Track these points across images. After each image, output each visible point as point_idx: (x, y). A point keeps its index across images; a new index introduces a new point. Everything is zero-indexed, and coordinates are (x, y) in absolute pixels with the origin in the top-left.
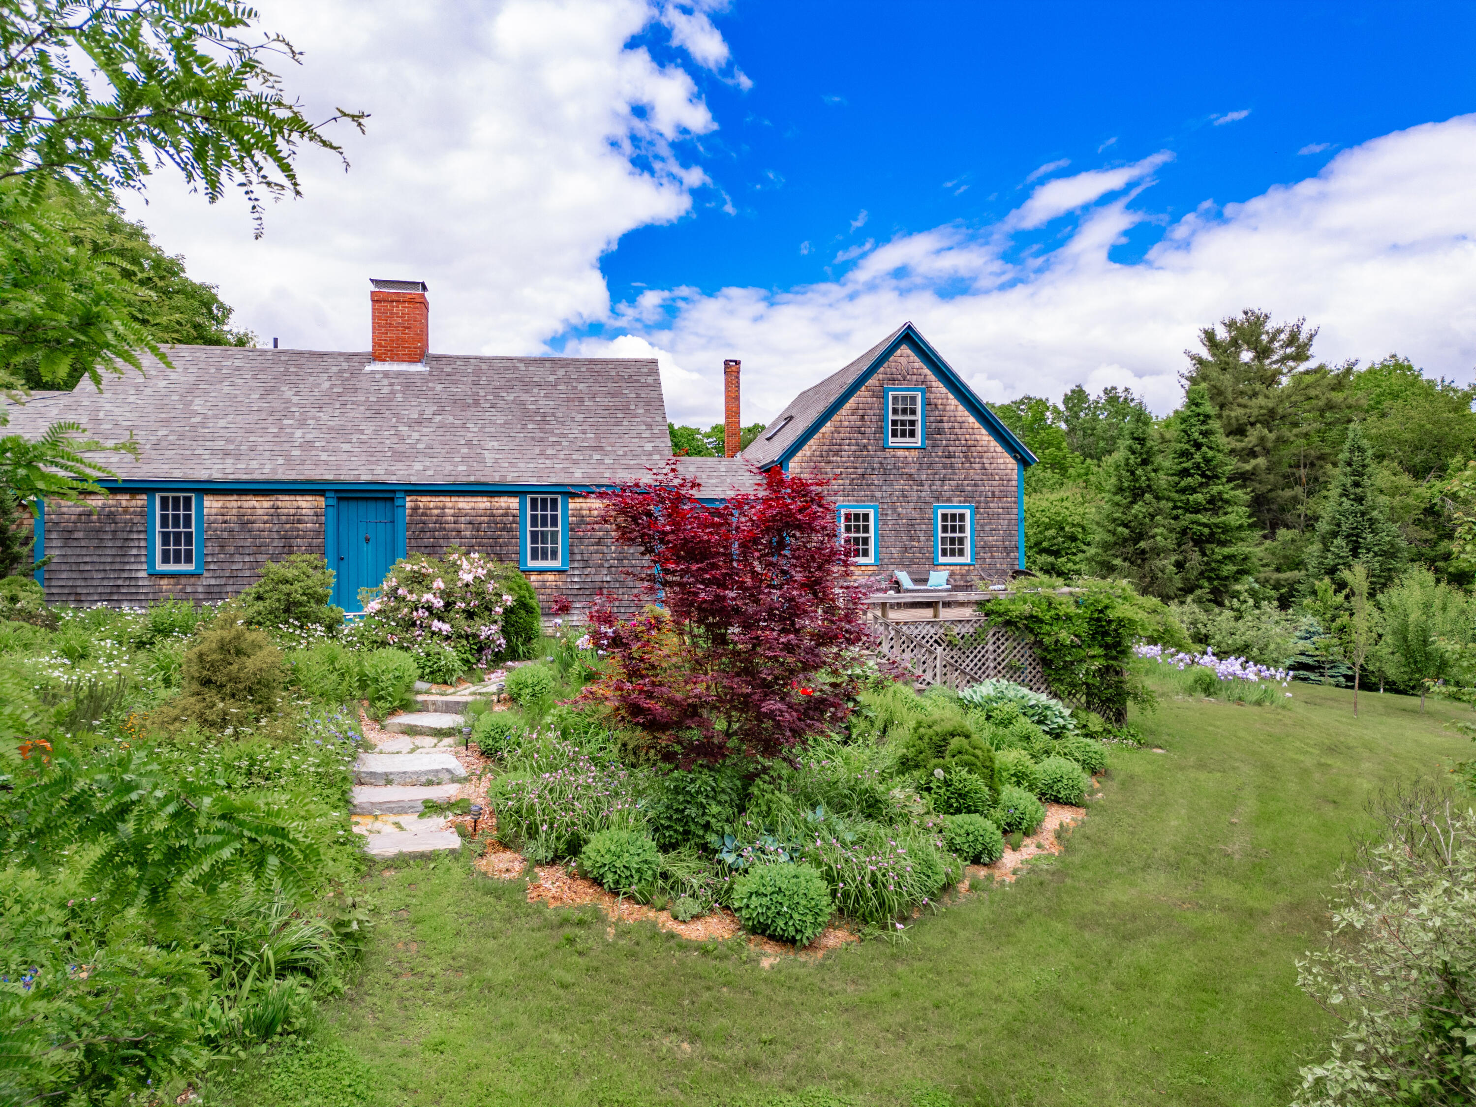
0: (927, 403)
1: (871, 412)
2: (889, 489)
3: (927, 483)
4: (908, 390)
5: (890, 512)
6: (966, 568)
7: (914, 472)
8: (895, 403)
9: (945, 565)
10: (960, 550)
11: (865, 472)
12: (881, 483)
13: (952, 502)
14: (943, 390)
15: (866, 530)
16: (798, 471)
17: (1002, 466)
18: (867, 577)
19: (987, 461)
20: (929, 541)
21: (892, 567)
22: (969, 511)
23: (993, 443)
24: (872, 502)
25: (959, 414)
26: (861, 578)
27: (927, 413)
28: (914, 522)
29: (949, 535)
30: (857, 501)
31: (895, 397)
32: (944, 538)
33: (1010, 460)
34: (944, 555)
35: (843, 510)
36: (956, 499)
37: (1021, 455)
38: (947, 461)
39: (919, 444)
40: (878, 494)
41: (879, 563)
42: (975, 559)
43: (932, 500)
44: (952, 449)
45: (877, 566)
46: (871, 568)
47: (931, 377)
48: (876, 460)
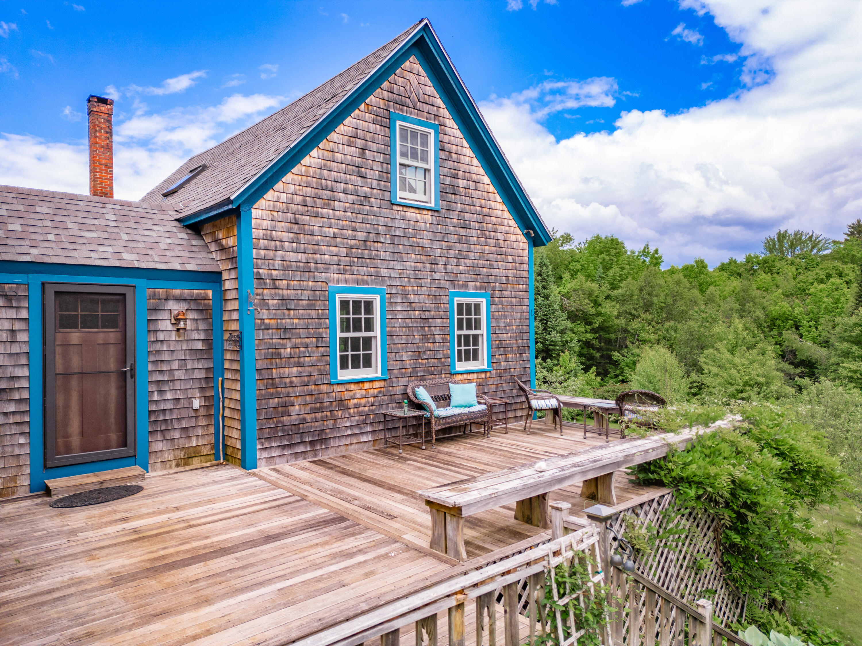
0: (441, 148)
1: (373, 146)
2: (398, 266)
3: (442, 261)
4: (419, 123)
5: (399, 300)
6: (483, 376)
7: (426, 243)
8: (404, 138)
9: (462, 373)
10: (476, 352)
11: (368, 237)
12: (388, 256)
13: (467, 287)
14: (458, 133)
15: (369, 327)
16: (265, 224)
17: (515, 245)
18: (372, 400)
19: (500, 236)
20: (445, 340)
21: (403, 381)
22: (484, 300)
23: (507, 215)
24: (376, 284)
25: (474, 169)
26: (363, 401)
27: (440, 162)
28: (427, 315)
29: (465, 332)
30: (357, 282)
31: (404, 130)
32: (459, 336)
33: (522, 238)
34: (460, 360)
35: (338, 296)
36: (471, 284)
37: (535, 231)
38: (462, 231)
39: (432, 205)
40: (384, 272)
41: (386, 376)
42: (491, 363)
43: (447, 284)
44: (467, 216)
45: (385, 380)
46: (377, 385)
47: (445, 112)
48: (382, 221)
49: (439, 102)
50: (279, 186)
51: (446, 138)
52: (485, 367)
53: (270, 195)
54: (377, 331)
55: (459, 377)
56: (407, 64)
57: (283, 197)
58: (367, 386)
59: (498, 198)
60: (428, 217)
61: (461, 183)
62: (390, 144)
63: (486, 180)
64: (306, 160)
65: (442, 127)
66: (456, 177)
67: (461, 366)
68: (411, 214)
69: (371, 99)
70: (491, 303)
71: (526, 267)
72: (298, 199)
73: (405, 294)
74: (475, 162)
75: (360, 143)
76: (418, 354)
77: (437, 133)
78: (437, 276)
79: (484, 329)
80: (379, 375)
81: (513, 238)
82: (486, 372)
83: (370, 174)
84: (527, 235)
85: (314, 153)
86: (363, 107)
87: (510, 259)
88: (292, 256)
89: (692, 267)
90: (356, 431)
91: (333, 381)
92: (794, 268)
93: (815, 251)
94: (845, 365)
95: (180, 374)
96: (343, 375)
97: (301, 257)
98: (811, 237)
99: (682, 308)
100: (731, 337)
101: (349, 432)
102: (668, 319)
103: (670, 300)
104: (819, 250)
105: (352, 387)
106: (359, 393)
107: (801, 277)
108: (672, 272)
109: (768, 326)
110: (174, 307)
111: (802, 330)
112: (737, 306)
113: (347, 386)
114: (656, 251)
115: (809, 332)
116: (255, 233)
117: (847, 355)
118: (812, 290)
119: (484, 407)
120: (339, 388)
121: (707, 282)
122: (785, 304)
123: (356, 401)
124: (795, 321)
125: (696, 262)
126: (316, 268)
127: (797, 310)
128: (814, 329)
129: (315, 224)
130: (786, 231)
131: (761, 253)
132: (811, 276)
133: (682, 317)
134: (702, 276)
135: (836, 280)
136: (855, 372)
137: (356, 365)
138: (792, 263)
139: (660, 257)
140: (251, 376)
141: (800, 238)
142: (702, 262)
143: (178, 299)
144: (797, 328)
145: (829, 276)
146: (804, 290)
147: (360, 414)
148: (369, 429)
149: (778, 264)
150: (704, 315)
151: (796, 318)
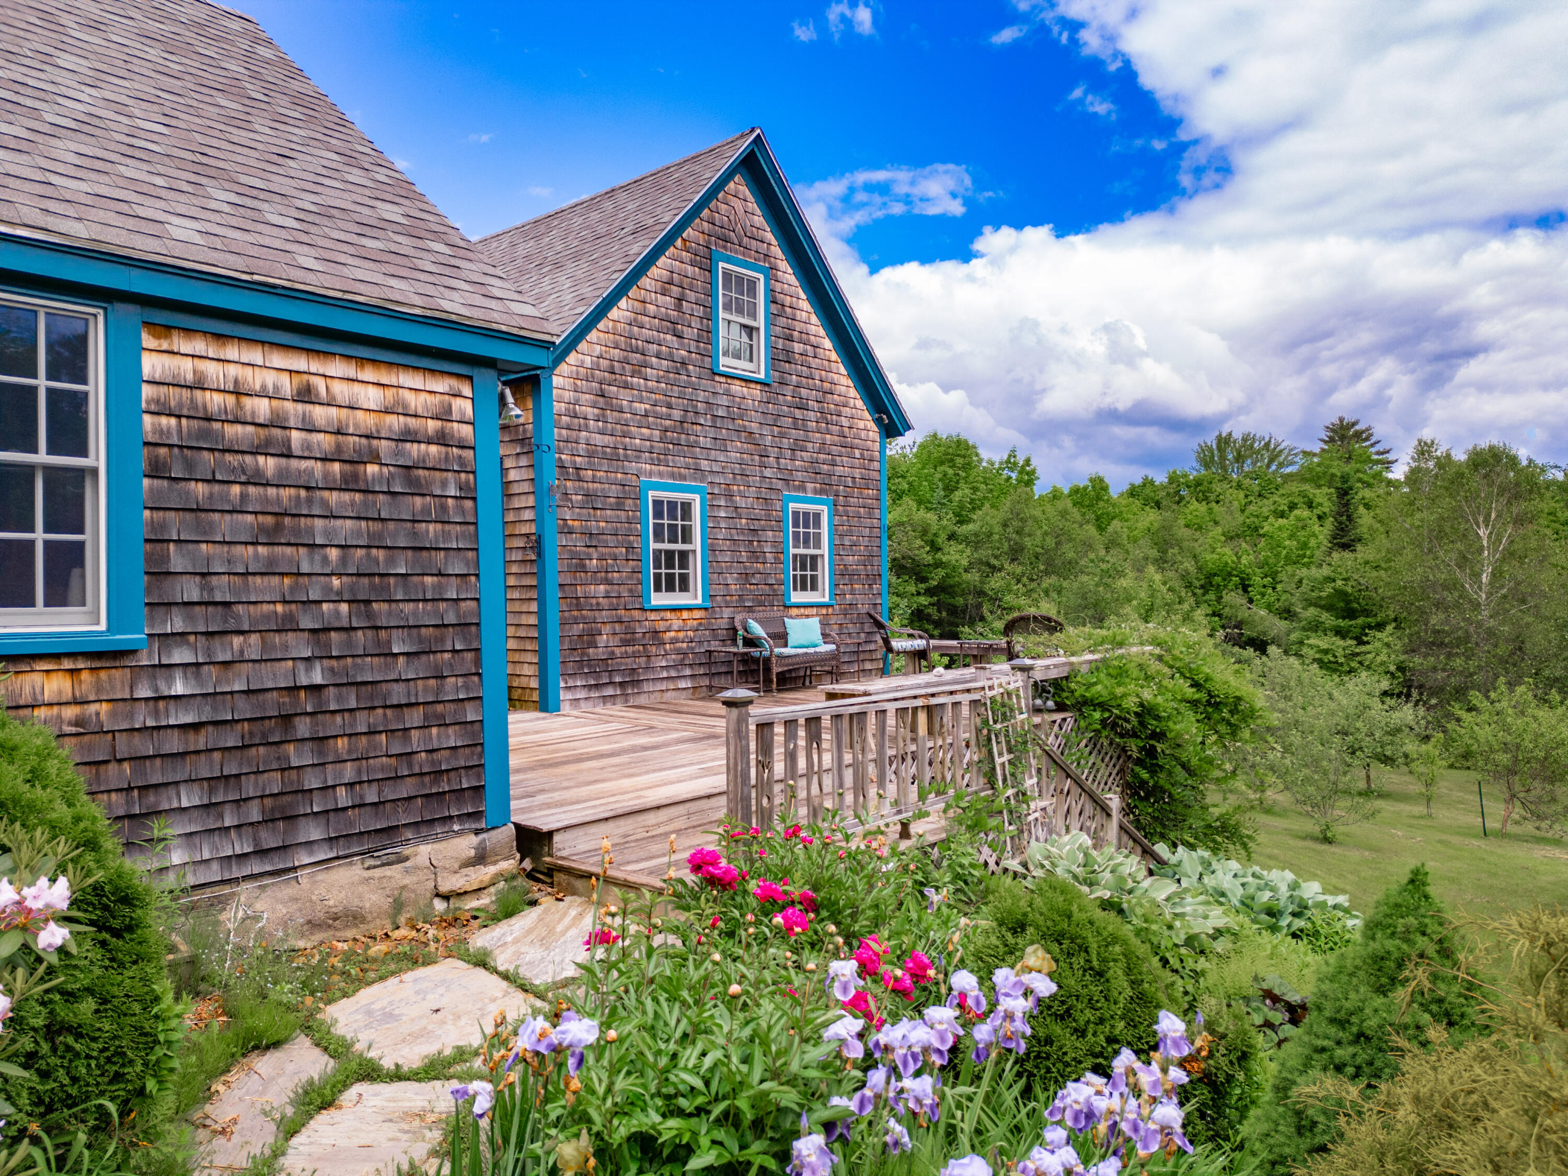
0: (771, 298)
1: (691, 296)
2: (721, 457)
3: (773, 452)
4: (746, 265)
5: (723, 503)
6: (824, 611)
7: (754, 427)
8: (727, 286)
9: (798, 606)
10: (814, 579)
11: (685, 416)
12: (708, 443)
13: (804, 490)
14: (792, 280)
15: (687, 537)
16: (569, 395)
17: (863, 434)
18: (690, 634)
19: (845, 422)
20: (778, 561)
21: (727, 613)
22: (825, 508)
23: (853, 392)
24: (695, 480)
25: (813, 329)
26: (681, 635)
27: (771, 319)
28: (756, 525)
29: (801, 551)
30: (672, 476)
31: (727, 275)
32: (795, 556)
33: (872, 425)
34: (795, 589)
35: (651, 493)
36: (810, 486)
37: (890, 417)
38: (798, 413)
39: (762, 376)
40: (705, 465)
41: (708, 604)
42: (834, 595)
43: (780, 485)
44: (804, 392)
45: (706, 609)
46: (697, 614)
47: (777, 251)
48: (701, 396)
49: (769, 236)
50: (583, 346)
51: (778, 287)
52: (826, 599)
53: (572, 358)
54: (697, 543)
55: (794, 612)
56: (731, 186)
57: (588, 361)
58: (685, 615)
59: (843, 370)
60: (756, 392)
61: (798, 347)
62: (711, 293)
63: (827, 344)
64: (614, 314)
65: (771, 272)
66: (790, 339)
67: (797, 597)
68: (737, 388)
69: (689, 233)
70: (835, 513)
71: (876, 465)
72: (604, 363)
73: (730, 496)
74: (814, 319)
75: (676, 291)
76: (745, 577)
77: (767, 278)
78: (768, 473)
79: (825, 550)
80: (699, 601)
81: (861, 424)
82: (827, 606)
83: (687, 332)
84: (878, 422)
85: (623, 303)
86: (679, 243)
87: (857, 453)
88: (598, 439)
89: (1085, 488)
90: (673, 674)
91: (646, 606)
92: (1241, 495)
93: (1274, 467)
94: (1311, 641)
96: (659, 599)
97: (607, 440)
98: (1267, 445)
99: (1071, 555)
100: (1143, 595)
101: (665, 675)
102: (1047, 573)
103: (1050, 542)
104: (1281, 465)
105: (668, 615)
106: (677, 624)
107: (1252, 508)
108: (1056, 495)
109: (1202, 587)
111: (1253, 592)
112: (1154, 553)
113: (662, 614)
114: (1028, 462)
115: (1263, 595)
116: (559, 407)
117: (1315, 627)
118: (1267, 528)
119: (833, 647)
120: (653, 616)
121: (1108, 514)
122: (1227, 550)
123: (672, 634)
124: (1242, 579)
125: (1091, 480)
126: (626, 456)
127: (1244, 561)
128: (1270, 591)
129: (624, 396)
130: (1230, 434)
131: (1192, 469)
132: (1266, 507)
133: (1069, 569)
134: (1101, 504)
135: (1302, 512)
136: (1326, 652)
137: (670, 588)
138: (1239, 486)
139: (1033, 472)
140: (553, 593)
141: (1252, 446)
142: (1101, 480)
144: (1245, 588)
145: (1292, 507)
146: (1256, 529)
147: (679, 652)
148: (688, 672)
149: (1218, 488)
150: (1104, 566)
151: (1242, 572)
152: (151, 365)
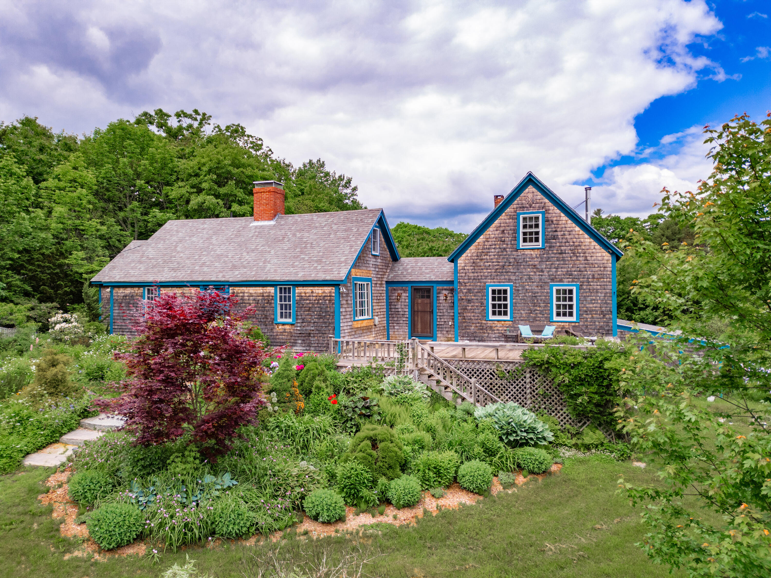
0: (547, 221)
1: (508, 228)
2: (520, 274)
3: (546, 270)
4: (533, 213)
5: (520, 289)
7: (537, 263)
9: (555, 322)
10: (571, 312)
11: (505, 264)
12: (515, 271)
13: (563, 282)
14: (557, 211)
15: (505, 299)
16: (462, 265)
17: (600, 258)
18: (506, 328)
19: (588, 255)
20: (546, 306)
21: (521, 323)
22: (576, 287)
23: (593, 243)
24: (509, 282)
26: (501, 328)
27: (546, 227)
28: (536, 295)
29: (562, 303)
30: (500, 282)
31: (524, 218)
32: (557, 304)
33: (606, 254)
34: (558, 316)
35: (491, 288)
36: (566, 280)
37: (612, 250)
38: (560, 256)
39: (540, 247)
40: (513, 278)
41: (511, 320)
42: (579, 318)
43: (549, 281)
44: (563, 248)
46: (508, 322)
48: (512, 257)
49: (546, 201)
50: (468, 251)
51: (549, 216)
52: (576, 320)
53: (464, 255)
54: (509, 301)
56: (527, 190)
57: (469, 255)
58: (504, 323)
59: (586, 236)
60: (536, 252)
61: (559, 233)
63: (577, 229)
64: (478, 241)
65: (547, 211)
66: (556, 231)
67: (557, 319)
68: (527, 252)
69: (508, 210)
70: (580, 288)
71: (609, 269)
72: (475, 254)
73: (523, 287)
74: (570, 222)
75: (502, 229)
76: (530, 311)
77: (543, 214)
78: (543, 277)
80: (509, 318)
81: (600, 254)
83: (507, 239)
84: (609, 252)
85: (482, 237)
86: (504, 214)
87: (596, 266)
88: (472, 275)
90: (498, 339)
91: (488, 319)
95: (446, 314)
96: (493, 318)
97: (476, 274)
101: (495, 339)
105: (496, 322)
106: (500, 325)
110: (444, 292)
113: (494, 322)
116: (460, 268)
120: (490, 322)
123: (498, 328)
126: (481, 278)
129: (482, 262)
137: (500, 314)
143: (445, 290)
147: (499, 333)
148: (504, 339)
152: (297, 291)
